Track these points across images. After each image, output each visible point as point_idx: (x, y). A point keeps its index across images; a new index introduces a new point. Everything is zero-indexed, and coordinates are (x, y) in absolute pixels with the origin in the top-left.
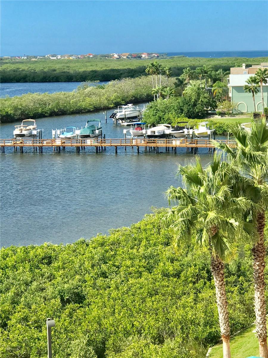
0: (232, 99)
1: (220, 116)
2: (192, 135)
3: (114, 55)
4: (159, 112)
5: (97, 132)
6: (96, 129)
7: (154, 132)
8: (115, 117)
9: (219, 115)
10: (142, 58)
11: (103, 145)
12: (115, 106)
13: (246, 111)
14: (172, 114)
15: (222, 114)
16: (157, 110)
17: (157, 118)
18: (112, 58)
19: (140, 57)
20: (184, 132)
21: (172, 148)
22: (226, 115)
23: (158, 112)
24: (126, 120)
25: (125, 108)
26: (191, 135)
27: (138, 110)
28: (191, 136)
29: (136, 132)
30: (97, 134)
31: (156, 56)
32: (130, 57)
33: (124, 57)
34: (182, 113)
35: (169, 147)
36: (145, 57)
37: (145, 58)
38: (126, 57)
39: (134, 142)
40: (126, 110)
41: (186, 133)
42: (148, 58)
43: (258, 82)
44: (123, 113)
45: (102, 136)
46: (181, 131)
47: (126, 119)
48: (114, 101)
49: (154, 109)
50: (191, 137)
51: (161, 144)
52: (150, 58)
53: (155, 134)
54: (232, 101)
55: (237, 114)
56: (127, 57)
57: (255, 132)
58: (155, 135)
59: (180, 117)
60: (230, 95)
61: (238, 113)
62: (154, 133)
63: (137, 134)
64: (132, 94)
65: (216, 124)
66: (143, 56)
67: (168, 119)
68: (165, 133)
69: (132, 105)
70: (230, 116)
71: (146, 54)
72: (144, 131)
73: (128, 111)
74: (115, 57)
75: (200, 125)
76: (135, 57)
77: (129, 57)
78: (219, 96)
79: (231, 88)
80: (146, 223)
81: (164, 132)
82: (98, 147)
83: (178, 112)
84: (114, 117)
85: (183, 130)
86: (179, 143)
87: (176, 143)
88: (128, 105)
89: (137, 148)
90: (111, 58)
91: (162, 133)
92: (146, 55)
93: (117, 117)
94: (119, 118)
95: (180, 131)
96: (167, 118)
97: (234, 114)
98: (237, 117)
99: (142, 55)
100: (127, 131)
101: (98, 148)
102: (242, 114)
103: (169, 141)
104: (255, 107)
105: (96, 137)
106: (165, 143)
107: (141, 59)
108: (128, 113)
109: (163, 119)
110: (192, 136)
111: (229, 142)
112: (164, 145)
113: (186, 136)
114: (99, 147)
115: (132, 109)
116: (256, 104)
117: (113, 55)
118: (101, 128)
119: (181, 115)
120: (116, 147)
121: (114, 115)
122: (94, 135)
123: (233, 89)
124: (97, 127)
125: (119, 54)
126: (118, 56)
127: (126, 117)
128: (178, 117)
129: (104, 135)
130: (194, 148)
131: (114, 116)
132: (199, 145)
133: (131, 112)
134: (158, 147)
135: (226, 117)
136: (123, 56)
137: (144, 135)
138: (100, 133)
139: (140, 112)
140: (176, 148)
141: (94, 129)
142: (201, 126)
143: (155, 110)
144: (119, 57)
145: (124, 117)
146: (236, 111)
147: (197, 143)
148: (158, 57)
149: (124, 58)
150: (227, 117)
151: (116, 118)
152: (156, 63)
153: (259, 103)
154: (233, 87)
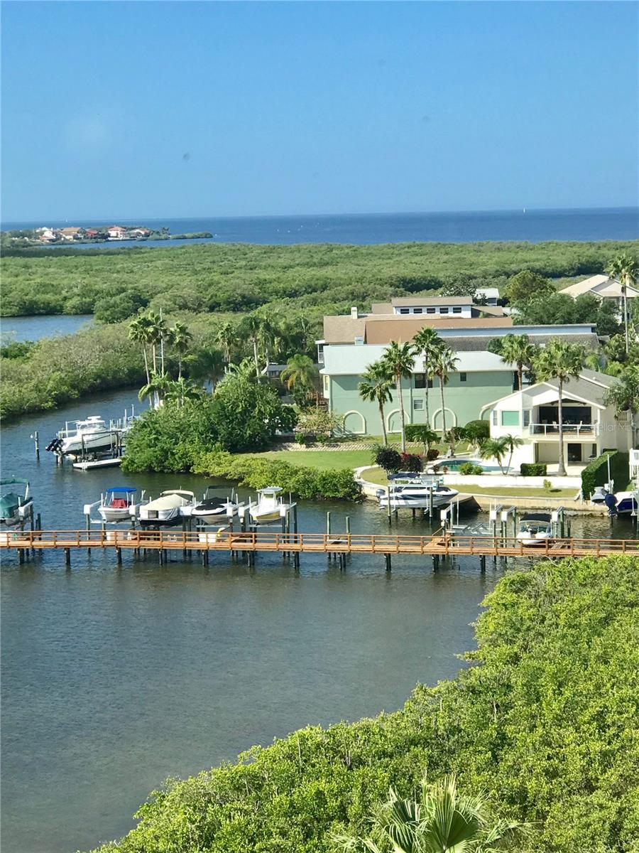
0: (330, 405)
1: (304, 446)
2: (244, 518)
3: (45, 231)
4: (163, 437)
5: (22, 510)
6: (19, 505)
7: (157, 513)
8: (60, 450)
9: (302, 443)
10: (110, 239)
11: (36, 543)
12: (56, 405)
13: (364, 432)
14: (192, 442)
15: (309, 440)
16: (158, 432)
17: (158, 452)
18: (39, 238)
19: (106, 237)
20: (225, 512)
21: (199, 551)
22: (317, 443)
23: (160, 437)
24: (86, 456)
25: (83, 427)
26: (241, 518)
27: (112, 432)
28: (242, 521)
29: (114, 513)
30: (21, 516)
31: (143, 233)
32: (82, 237)
33: (68, 237)
34: (215, 439)
35: (191, 550)
36: (116, 237)
37: (115, 239)
38: (71, 237)
39: (108, 538)
40: (85, 431)
41: (230, 513)
42: (125, 238)
43: (391, 375)
44: (77, 439)
45: (32, 518)
46: (219, 510)
47: (85, 453)
48: (53, 393)
49: (151, 430)
50: (242, 524)
51: (173, 541)
52: (128, 238)
53: (157, 517)
54: (332, 410)
55: (342, 440)
56: (75, 237)
57: (435, 822)
58: (157, 519)
59: (211, 451)
60: (326, 395)
61: (345, 436)
62: (155, 516)
63: (115, 517)
64: (95, 371)
65: (296, 472)
66: (113, 233)
67: (182, 455)
68: (181, 514)
69: (99, 419)
70: (327, 445)
71: (120, 229)
72: (132, 510)
73: (89, 434)
74: (45, 237)
75: (262, 495)
76: (94, 236)
77: (79, 235)
78: (299, 391)
79: (328, 378)
80: (157, 832)
81: (179, 511)
82: (25, 550)
83: (206, 437)
84: (58, 449)
85: (223, 507)
86: (214, 541)
87: (207, 540)
88: (89, 418)
89: (117, 551)
90: (35, 238)
91: (174, 515)
92: (119, 232)
93: (65, 449)
94: (69, 450)
95: (215, 509)
96: (181, 453)
97: (337, 440)
98: (343, 447)
99: (110, 232)
100: (91, 509)
101: (25, 552)
102: (354, 438)
103: (190, 535)
104: (383, 421)
105: (21, 523)
106: (182, 540)
107: (108, 241)
108: (91, 437)
109: (173, 454)
110: (244, 520)
111: (330, 538)
112: (180, 545)
113: (231, 521)
114: (28, 549)
115: (97, 429)
116: (386, 416)
117: (42, 233)
118: (31, 499)
119: (213, 444)
120: (68, 549)
121: (56, 444)
122: (14, 520)
123: (333, 382)
124: (22, 498)
125: (55, 231)
126: (53, 233)
127: (86, 447)
128: (207, 450)
129: (39, 515)
130: (248, 551)
131: (57, 446)
132: (260, 546)
133: (97, 436)
134: (166, 550)
135: (316, 446)
136: (64, 236)
137: (133, 519)
138: (29, 512)
139: (117, 435)
140: (207, 551)
141: (14, 505)
142: (264, 497)
143: (154, 432)
144: (56, 236)
145: (81, 448)
146: (341, 432)
147: (256, 541)
148: (148, 236)
149: (67, 240)
150: (320, 448)
151: (62, 452)
152: (153, 316)
153: (393, 414)
154: (333, 377)
